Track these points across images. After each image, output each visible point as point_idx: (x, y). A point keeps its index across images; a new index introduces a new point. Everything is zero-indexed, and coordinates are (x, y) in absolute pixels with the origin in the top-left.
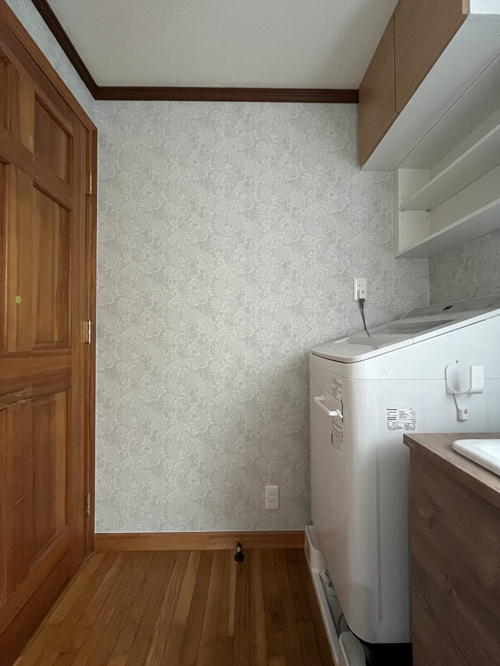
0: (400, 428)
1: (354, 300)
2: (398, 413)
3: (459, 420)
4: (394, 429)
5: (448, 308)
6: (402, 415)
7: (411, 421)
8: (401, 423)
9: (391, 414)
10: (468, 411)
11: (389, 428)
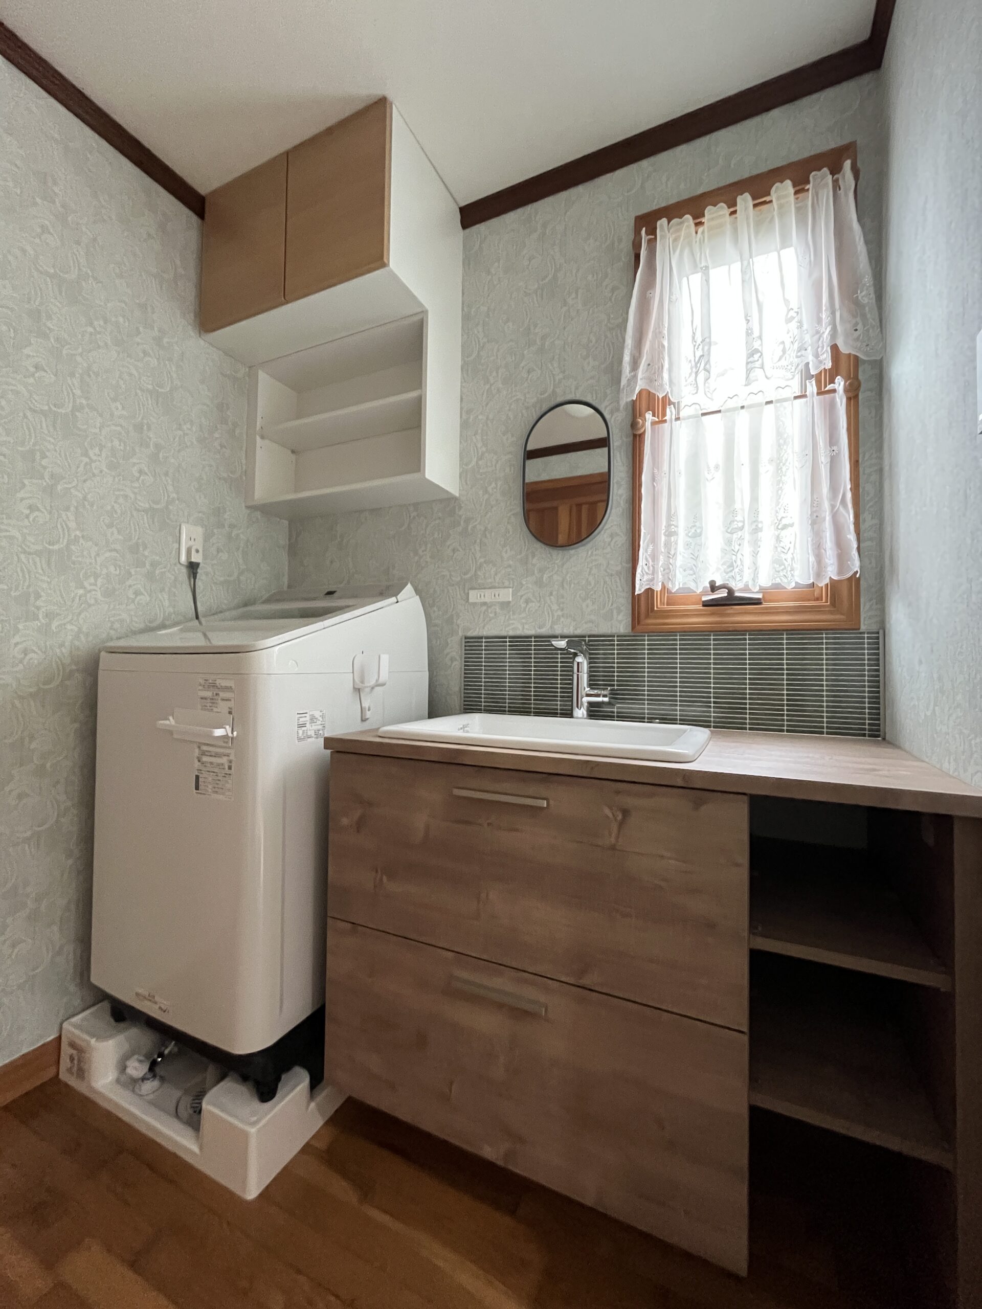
0: (310, 737)
1: (179, 562)
2: (308, 718)
3: (363, 720)
4: (303, 739)
5: (330, 593)
6: (313, 719)
7: (320, 727)
8: (311, 729)
9: (301, 719)
10: (371, 709)
11: (299, 739)
